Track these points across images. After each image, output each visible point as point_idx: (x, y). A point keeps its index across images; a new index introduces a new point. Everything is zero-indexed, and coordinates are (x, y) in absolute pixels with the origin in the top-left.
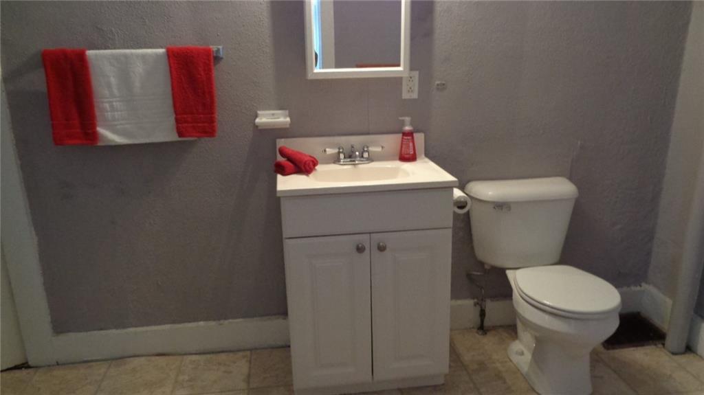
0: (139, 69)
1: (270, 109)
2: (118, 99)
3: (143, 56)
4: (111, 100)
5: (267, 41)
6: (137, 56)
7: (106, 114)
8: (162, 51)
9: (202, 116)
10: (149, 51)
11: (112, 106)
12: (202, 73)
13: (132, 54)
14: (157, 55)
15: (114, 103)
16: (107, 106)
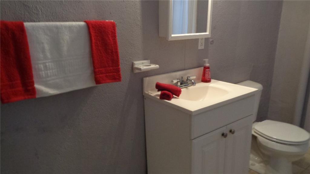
0: (66, 37)
1: (140, 60)
2: (49, 61)
3: (70, 27)
4: (45, 61)
5: (139, 18)
6: (65, 27)
7: (41, 73)
8: (82, 23)
9: (111, 68)
10: (74, 23)
11: (45, 67)
12: (111, 38)
13: (61, 25)
14: (79, 26)
15: (47, 64)
16: (42, 66)
